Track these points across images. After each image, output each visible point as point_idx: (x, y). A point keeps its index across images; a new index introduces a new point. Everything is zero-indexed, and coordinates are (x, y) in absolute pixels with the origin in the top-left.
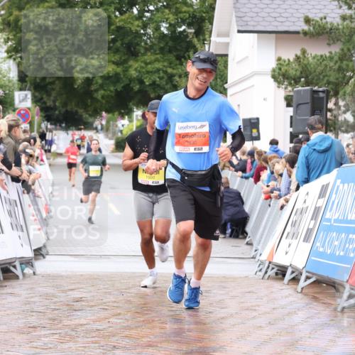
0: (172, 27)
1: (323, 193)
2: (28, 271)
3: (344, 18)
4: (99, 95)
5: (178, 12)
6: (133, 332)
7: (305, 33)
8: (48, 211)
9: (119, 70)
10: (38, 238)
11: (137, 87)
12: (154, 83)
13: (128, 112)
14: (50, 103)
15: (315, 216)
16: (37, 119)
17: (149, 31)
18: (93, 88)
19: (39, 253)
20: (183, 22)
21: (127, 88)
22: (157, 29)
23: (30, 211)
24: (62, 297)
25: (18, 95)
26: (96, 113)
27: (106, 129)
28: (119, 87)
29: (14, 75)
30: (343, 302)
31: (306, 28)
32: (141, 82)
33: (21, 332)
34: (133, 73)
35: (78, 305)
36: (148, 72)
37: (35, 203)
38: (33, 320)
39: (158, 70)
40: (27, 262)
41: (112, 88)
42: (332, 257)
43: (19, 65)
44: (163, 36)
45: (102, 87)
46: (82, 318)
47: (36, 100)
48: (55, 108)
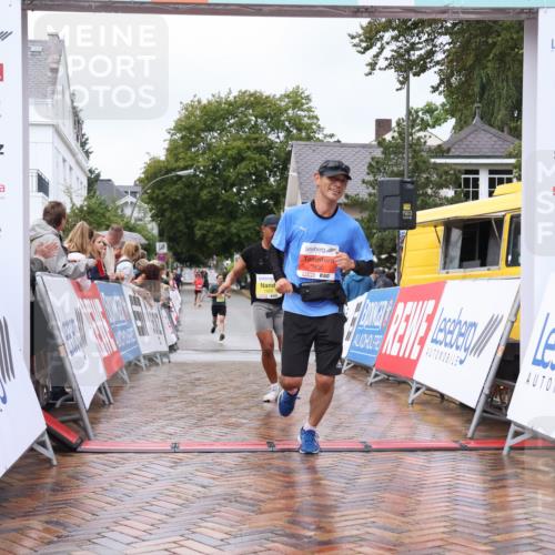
0: (259, 200)
1: (357, 309)
2: (165, 360)
3: (370, 195)
4: (212, 244)
5: (263, 190)
6: (234, 401)
7: (345, 204)
8: (178, 322)
9: (224, 228)
10: (172, 339)
11: (236, 240)
12: (247, 237)
13: (230, 256)
14: (179, 250)
15: (352, 324)
16: (171, 260)
17: (244, 203)
18: (208, 240)
19: (172, 348)
20: (266, 197)
21: (230, 240)
22: (249, 201)
23: (166, 321)
24: (187, 378)
25: (158, 245)
26: (210, 257)
27: (216, 267)
28: (224, 239)
29: (155, 231)
30: (371, 379)
31: (346, 201)
32: (239, 236)
33: (161, 400)
34: (234, 231)
35: (197, 383)
36: (244, 230)
37: (170, 317)
38: (169, 393)
39: (249, 229)
40: (164, 355)
41: (220, 240)
42: (364, 350)
43: (159, 225)
44: (253, 206)
45: (213, 239)
46: (201, 391)
47: (170, 248)
48: (182, 253)
